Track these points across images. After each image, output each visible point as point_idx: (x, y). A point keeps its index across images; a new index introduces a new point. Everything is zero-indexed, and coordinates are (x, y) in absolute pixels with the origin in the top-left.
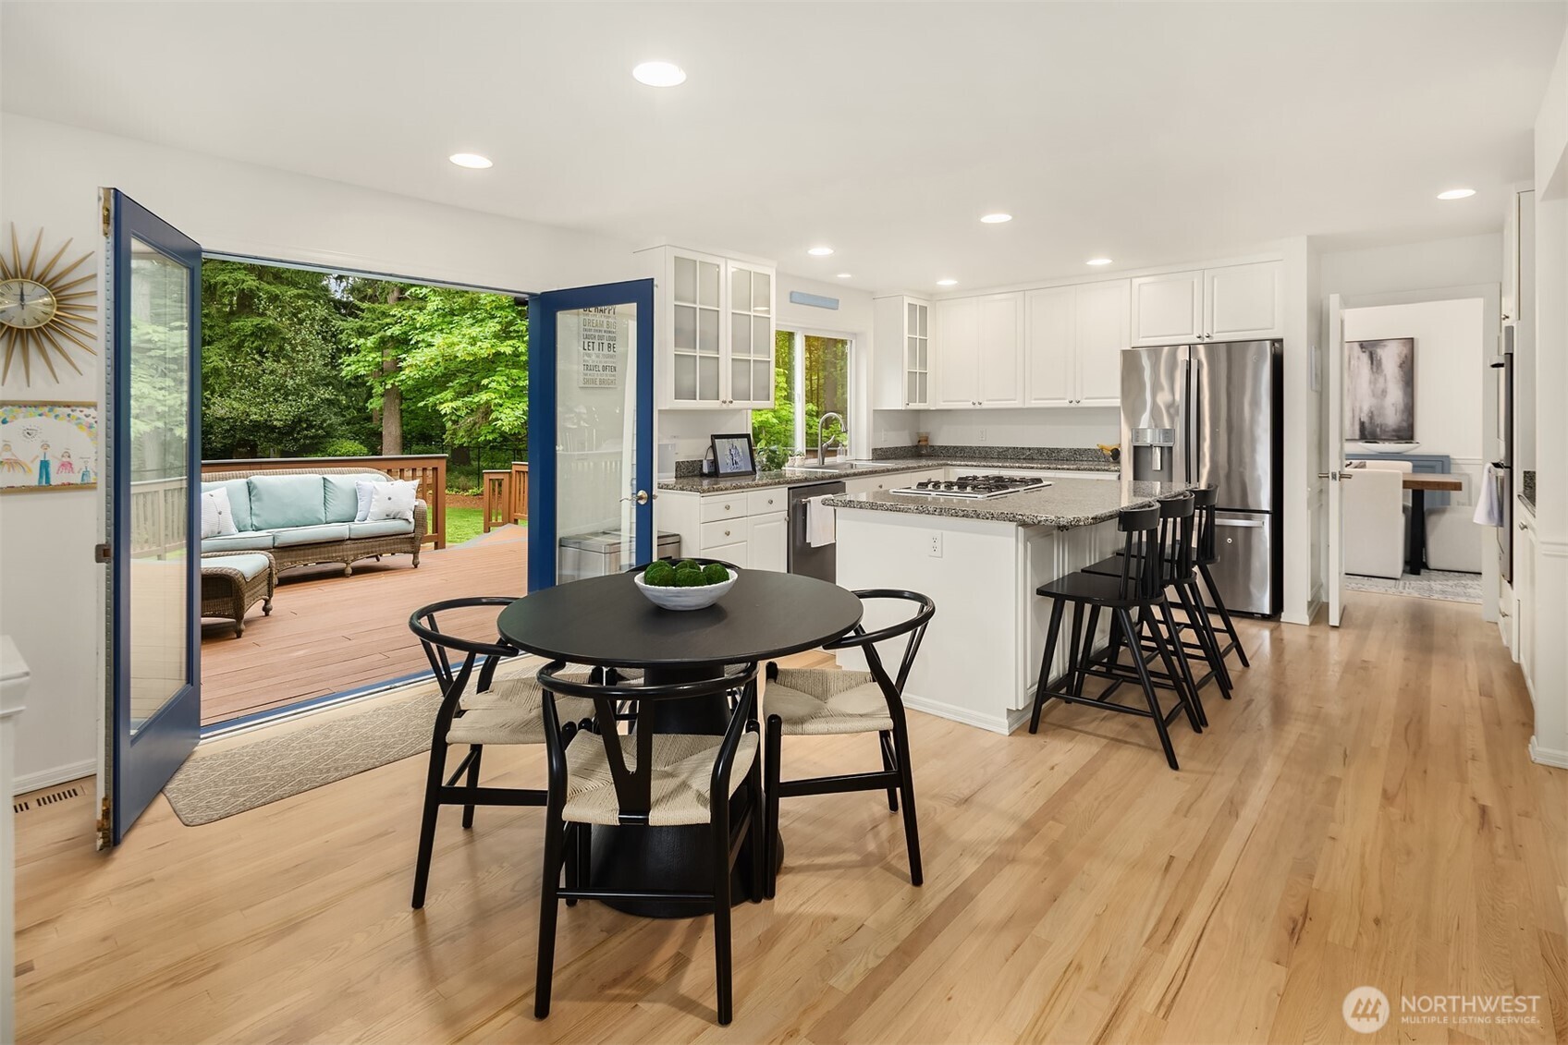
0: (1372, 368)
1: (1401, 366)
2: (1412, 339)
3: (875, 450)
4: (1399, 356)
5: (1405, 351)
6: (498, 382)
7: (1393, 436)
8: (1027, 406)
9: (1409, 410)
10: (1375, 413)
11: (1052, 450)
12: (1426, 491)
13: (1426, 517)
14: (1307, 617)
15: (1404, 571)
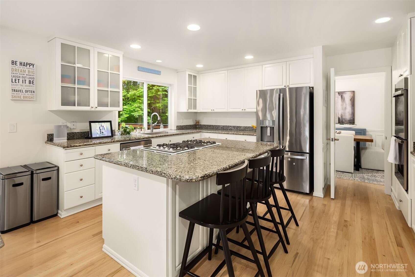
0: (342, 101)
1: (350, 100)
2: (354, 91)
3: (177, 126)
4: (350, 96)
5: (352, 95)
7: (348, 122)
8: (229, 111)
9: (353, 114)
10: (343, 115)
11: (238, 127)
12: (360, 142)
13: (360, 150)
14: (323, 194)
15: (354, 170)
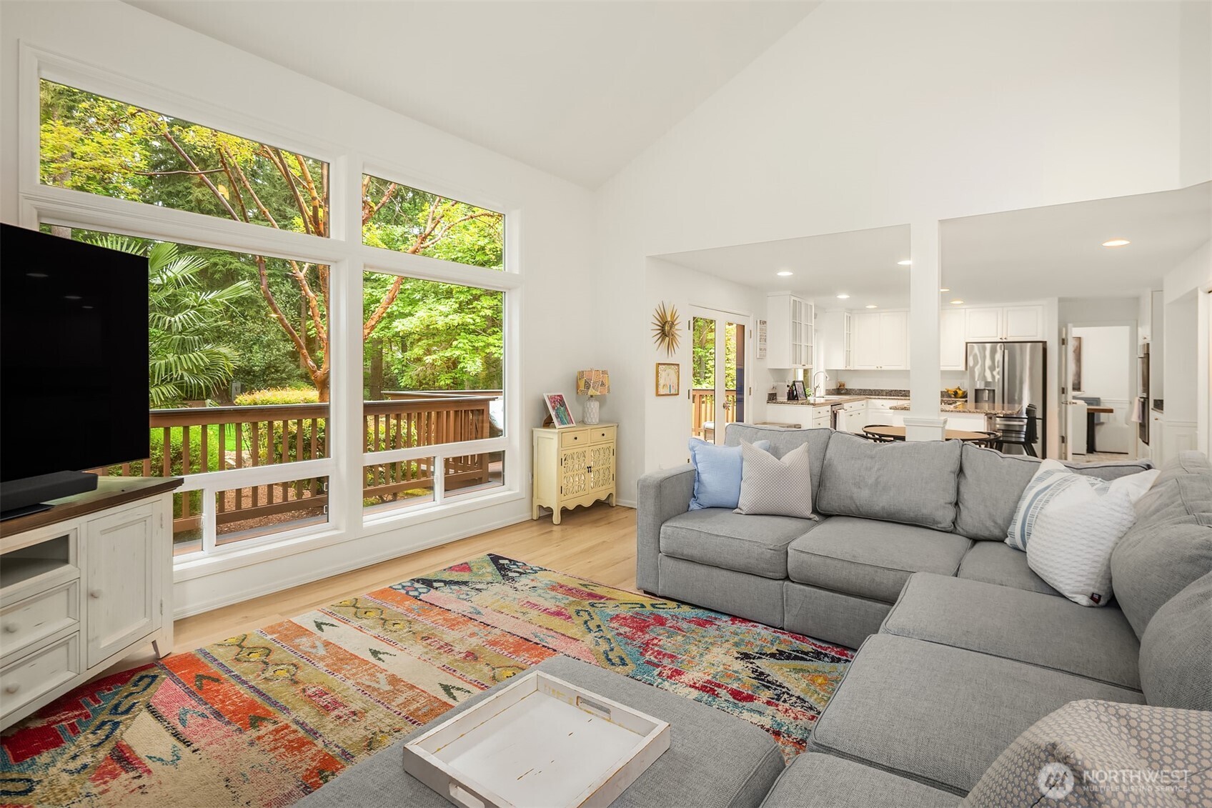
1: (1074, 352)
2: (1080, 338)
6: (464, 343)
9: (1079, 375)
12: (1093, 414)
13: (1095, 426)
15: (1087, 451)
